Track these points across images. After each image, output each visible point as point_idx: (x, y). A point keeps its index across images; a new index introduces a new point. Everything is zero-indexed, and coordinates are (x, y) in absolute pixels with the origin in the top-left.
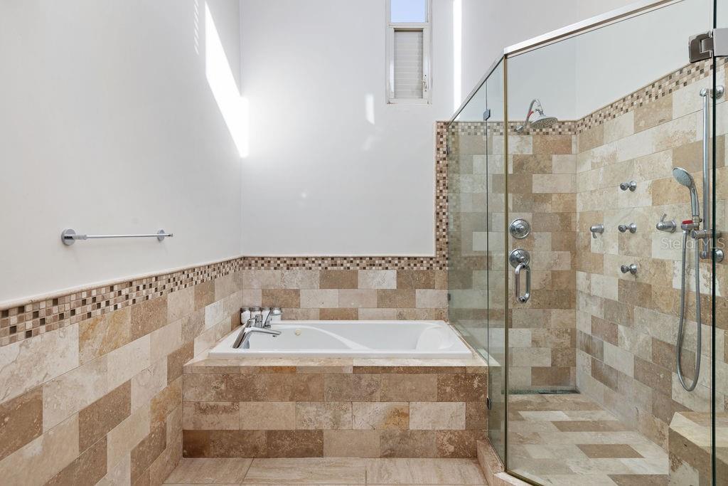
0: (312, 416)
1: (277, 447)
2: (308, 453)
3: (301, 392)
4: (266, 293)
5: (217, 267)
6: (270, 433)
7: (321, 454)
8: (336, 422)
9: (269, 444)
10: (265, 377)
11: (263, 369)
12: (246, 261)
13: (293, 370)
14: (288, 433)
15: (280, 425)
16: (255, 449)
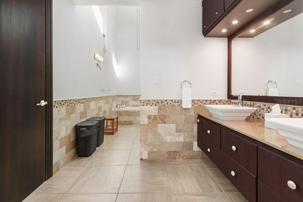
0: (131, 118)
1: (125, 123)
2: (130, 124)
3: (129, 115)
4: (122, 102)
5: (114, 96)
6: (124, 121)
7: (132, 124)
8: (135, 120)
9: (124, 123)
10: (123, 113)
11: (123, 111)
12: (118, 96)
13: (128, 111)
14: (127, 121)
15: (126, 120)
16: (122, 123)
